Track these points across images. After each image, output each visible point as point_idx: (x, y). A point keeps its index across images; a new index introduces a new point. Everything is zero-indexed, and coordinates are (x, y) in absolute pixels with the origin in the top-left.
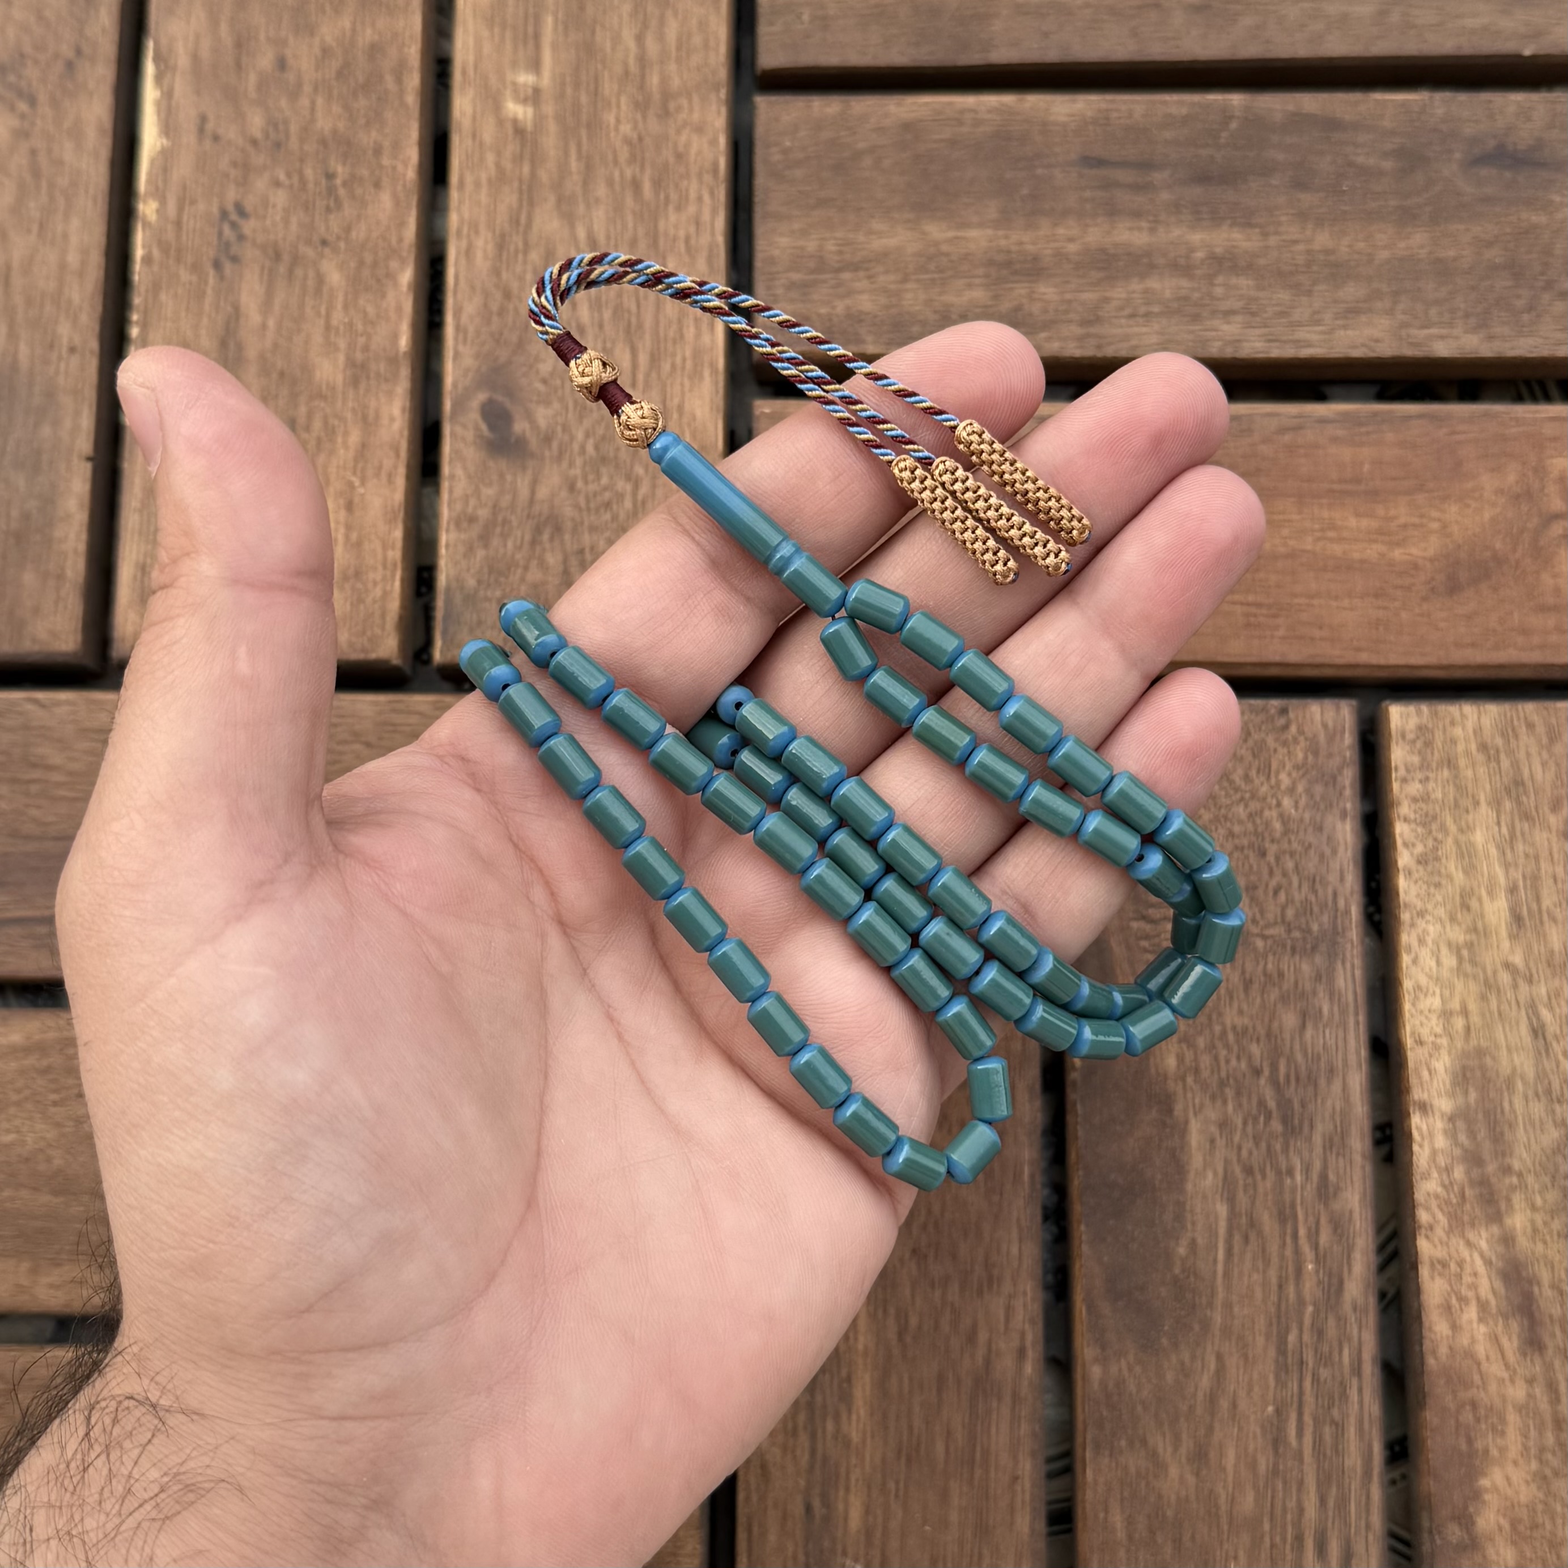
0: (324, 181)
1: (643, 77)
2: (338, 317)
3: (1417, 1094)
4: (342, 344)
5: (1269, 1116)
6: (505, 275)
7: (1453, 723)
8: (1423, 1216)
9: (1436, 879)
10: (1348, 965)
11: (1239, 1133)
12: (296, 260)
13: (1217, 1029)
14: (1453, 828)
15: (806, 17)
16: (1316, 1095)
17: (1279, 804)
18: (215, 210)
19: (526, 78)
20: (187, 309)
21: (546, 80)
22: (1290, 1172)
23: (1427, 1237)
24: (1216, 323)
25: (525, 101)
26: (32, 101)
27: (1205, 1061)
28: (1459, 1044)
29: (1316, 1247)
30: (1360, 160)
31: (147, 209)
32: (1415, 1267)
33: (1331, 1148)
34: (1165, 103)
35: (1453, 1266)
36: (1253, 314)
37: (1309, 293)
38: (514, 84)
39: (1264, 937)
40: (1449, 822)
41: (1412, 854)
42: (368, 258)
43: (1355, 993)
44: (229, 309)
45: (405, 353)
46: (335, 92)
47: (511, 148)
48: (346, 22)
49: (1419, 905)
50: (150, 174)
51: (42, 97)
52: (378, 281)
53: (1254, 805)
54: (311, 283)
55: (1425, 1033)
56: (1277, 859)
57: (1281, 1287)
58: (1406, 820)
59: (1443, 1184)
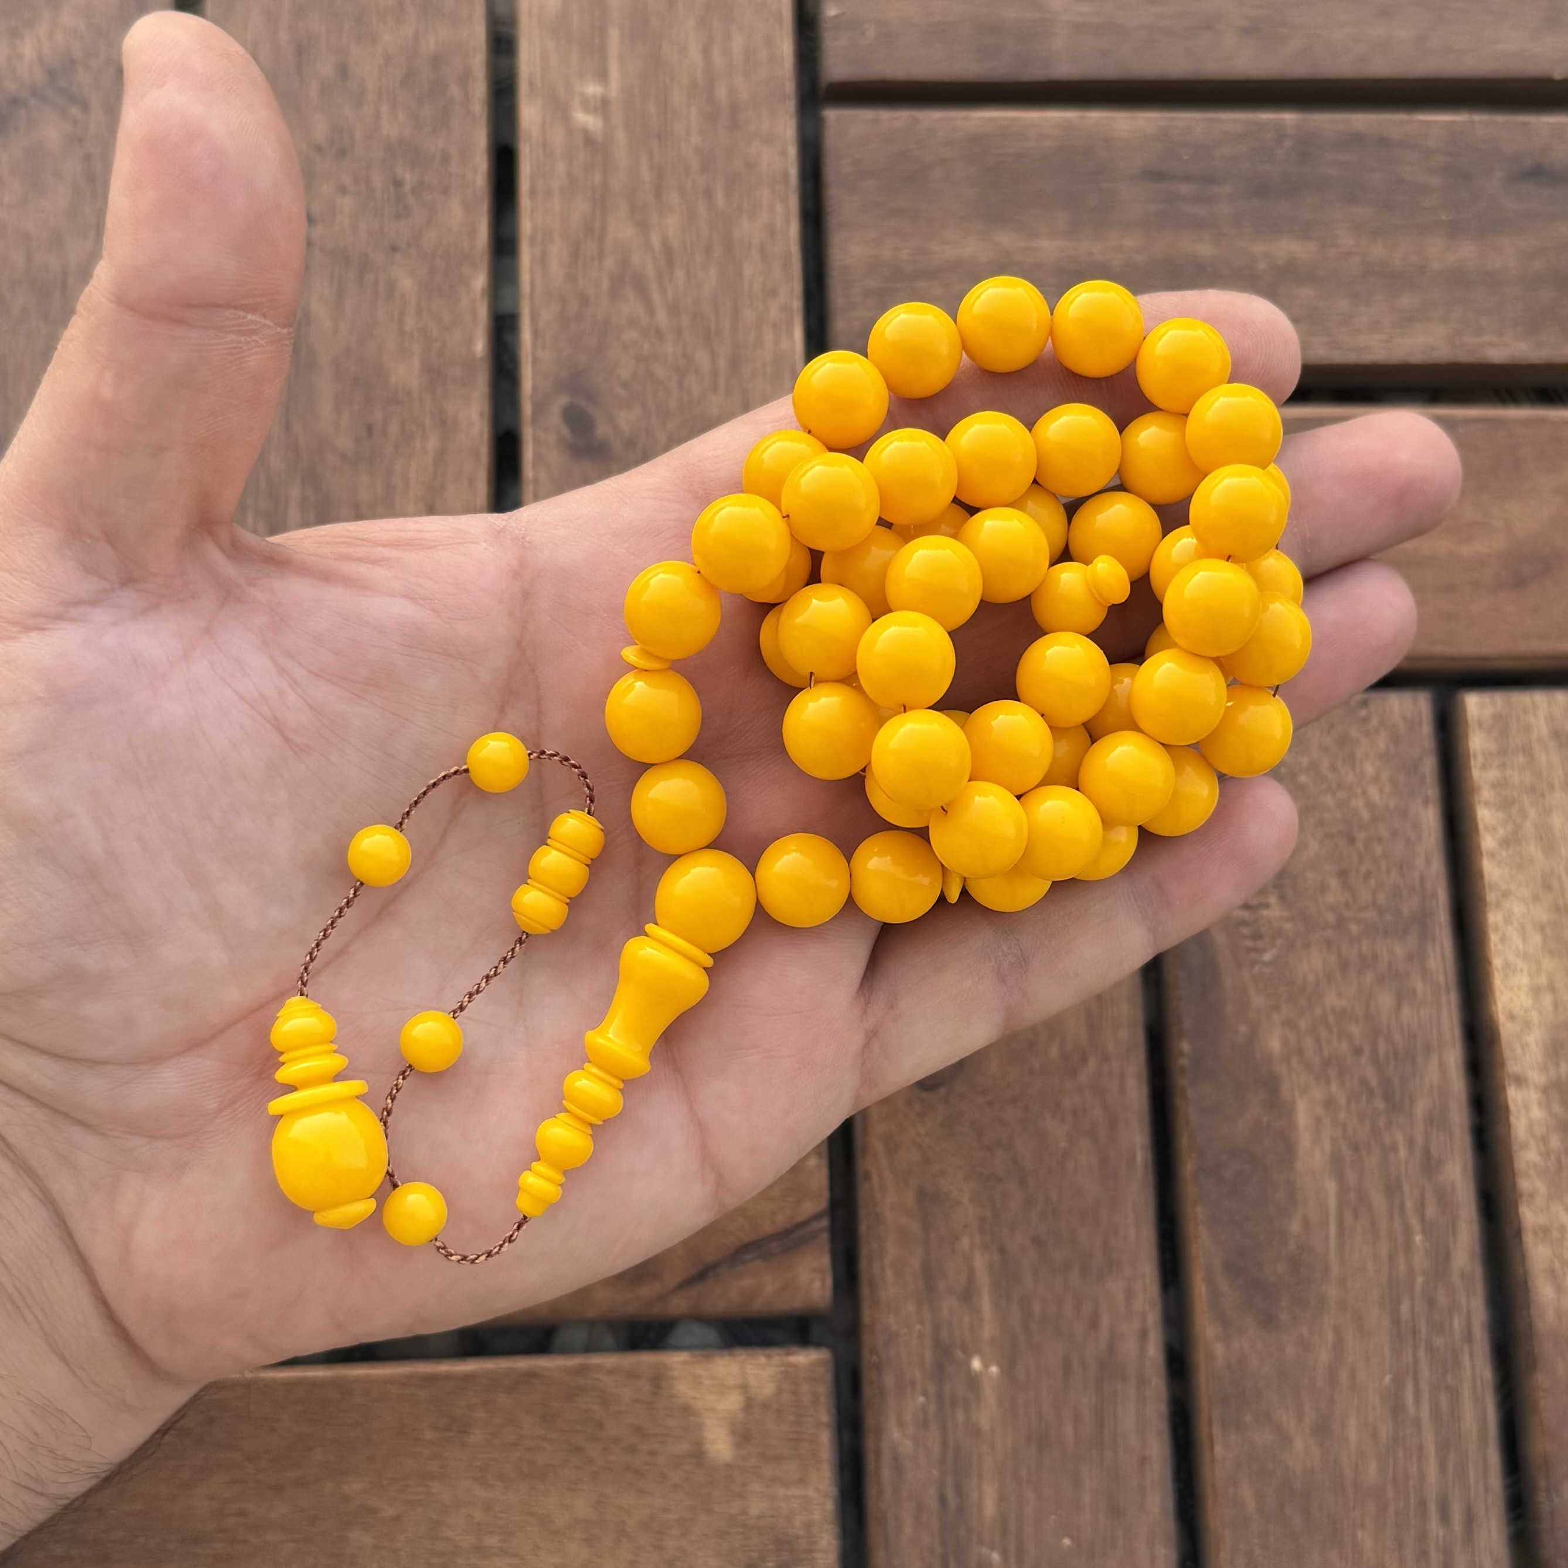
0: (391, 189)
1: (711, 89)
2: (411, 322)
3: (1512, 1067)
4: (417, 349)
5: (1371, 1093)
6: (581, 282)
7: (1525, 711)
8: (1524, 1184)
9: (1518, 860)
10: (1438, 948)
11: (1343, 1111)
12: (365, 266)
13: (1318, 1012)
14: (1533, 813)
15: (870, 33)
16: (1414, 1072)
17: (1364, 793)
19: (593, 89)
21: (614, 92)
22: (1394, 1148)
23: (1529, 1205)
25: (594, 111)
27: (1309, 1043)
28: (1549, 1018)
29: (1422, 1218)
30: (1410, 176)
32: (1518, 1233)
33: (1431, 1123)
34: (1221, 120)
35: (1555, 1234)
37: (1367, 303)
38: (582, 94)
39: (1357, 921)
40: (1527, 803)
41: (1494, 837)
42: (440, 264)
43: (1446, 974)
45: (482, 358)
46: (400, 100)
47: (582, 158)
48: (408, 30)
49: (1503, 885)
52: (451, 286)
53: (1342, 795)
54: (382, 288)
55: (1516, 1007)
56: (1366, 844)
57: (1392, 1259)
58: (1487, 804)
59: (1541, 1154)
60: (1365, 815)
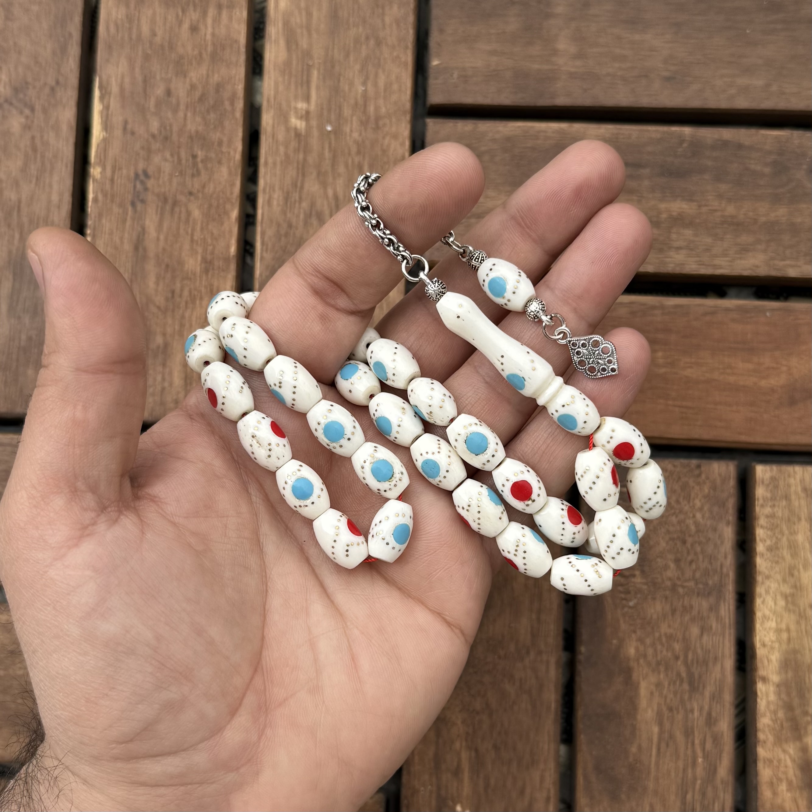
0: (191, 159)
1: (365, 106)
2: (197, 235)
3: (761, 672)
4: (200, 250)
5: (682, 681)
6: (289, 215)
7: (789, 476)
8: (761, 736)
9: (776, 559)
10: (727, 604)
11: (666, 689)
12: (175, 203)
13: (657, 635)
14: (786, 532)
15: (455, 75)
16: (707, 671)
17: (694, 516)
18: (132, 174)
19: (301, 105)
20: (117, 229)
21: (313, 107)
22: (692, 711)
23: (763, 747)
24: (672, 253)
25: (301, 118)
26: (33, 110)
27: (650, 651)
28: (784, 646)
29: (704, 749)
30: (753, 167)
31: (95, 171)
32: (755, 762)
33: (713, 699)
34: (648, 131)
35: (775, 763)
36: (692, 250)
37: (722, 239)
38: (296, 108)
39: (683, 587)
40: (784, 528)
41: (764, 545)
42: (215, 203)
43: (730, 618)
44: (140, 229)
45: (233, 256)
46: (198, 109)
47: (293, 144)
48: (203, 70)
49: (767, 572)
50: (97, 152)
51: (38, 107)
52: (219, 215)
53: (682, 517)
54: (183, 216)
55: (767, 640)
56: (692, 545)
57: (685, 770)
58: (762, 527)
59: (772, 720)
60: (693, 528)
